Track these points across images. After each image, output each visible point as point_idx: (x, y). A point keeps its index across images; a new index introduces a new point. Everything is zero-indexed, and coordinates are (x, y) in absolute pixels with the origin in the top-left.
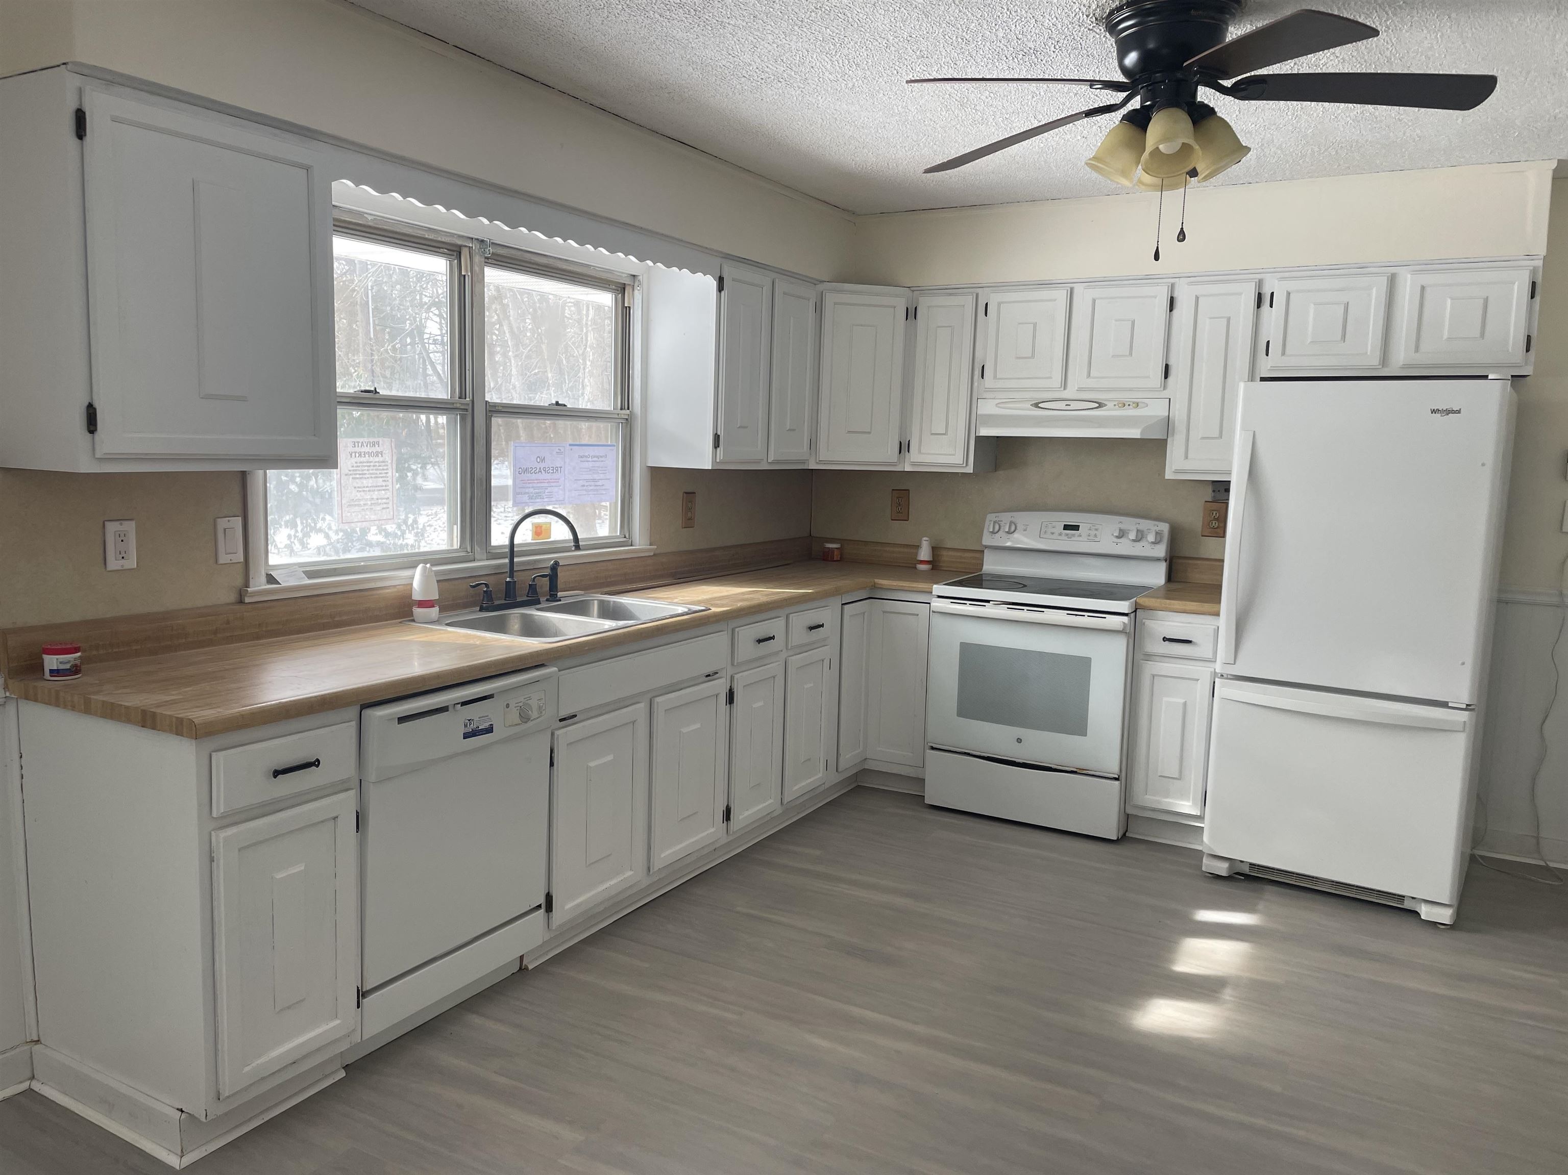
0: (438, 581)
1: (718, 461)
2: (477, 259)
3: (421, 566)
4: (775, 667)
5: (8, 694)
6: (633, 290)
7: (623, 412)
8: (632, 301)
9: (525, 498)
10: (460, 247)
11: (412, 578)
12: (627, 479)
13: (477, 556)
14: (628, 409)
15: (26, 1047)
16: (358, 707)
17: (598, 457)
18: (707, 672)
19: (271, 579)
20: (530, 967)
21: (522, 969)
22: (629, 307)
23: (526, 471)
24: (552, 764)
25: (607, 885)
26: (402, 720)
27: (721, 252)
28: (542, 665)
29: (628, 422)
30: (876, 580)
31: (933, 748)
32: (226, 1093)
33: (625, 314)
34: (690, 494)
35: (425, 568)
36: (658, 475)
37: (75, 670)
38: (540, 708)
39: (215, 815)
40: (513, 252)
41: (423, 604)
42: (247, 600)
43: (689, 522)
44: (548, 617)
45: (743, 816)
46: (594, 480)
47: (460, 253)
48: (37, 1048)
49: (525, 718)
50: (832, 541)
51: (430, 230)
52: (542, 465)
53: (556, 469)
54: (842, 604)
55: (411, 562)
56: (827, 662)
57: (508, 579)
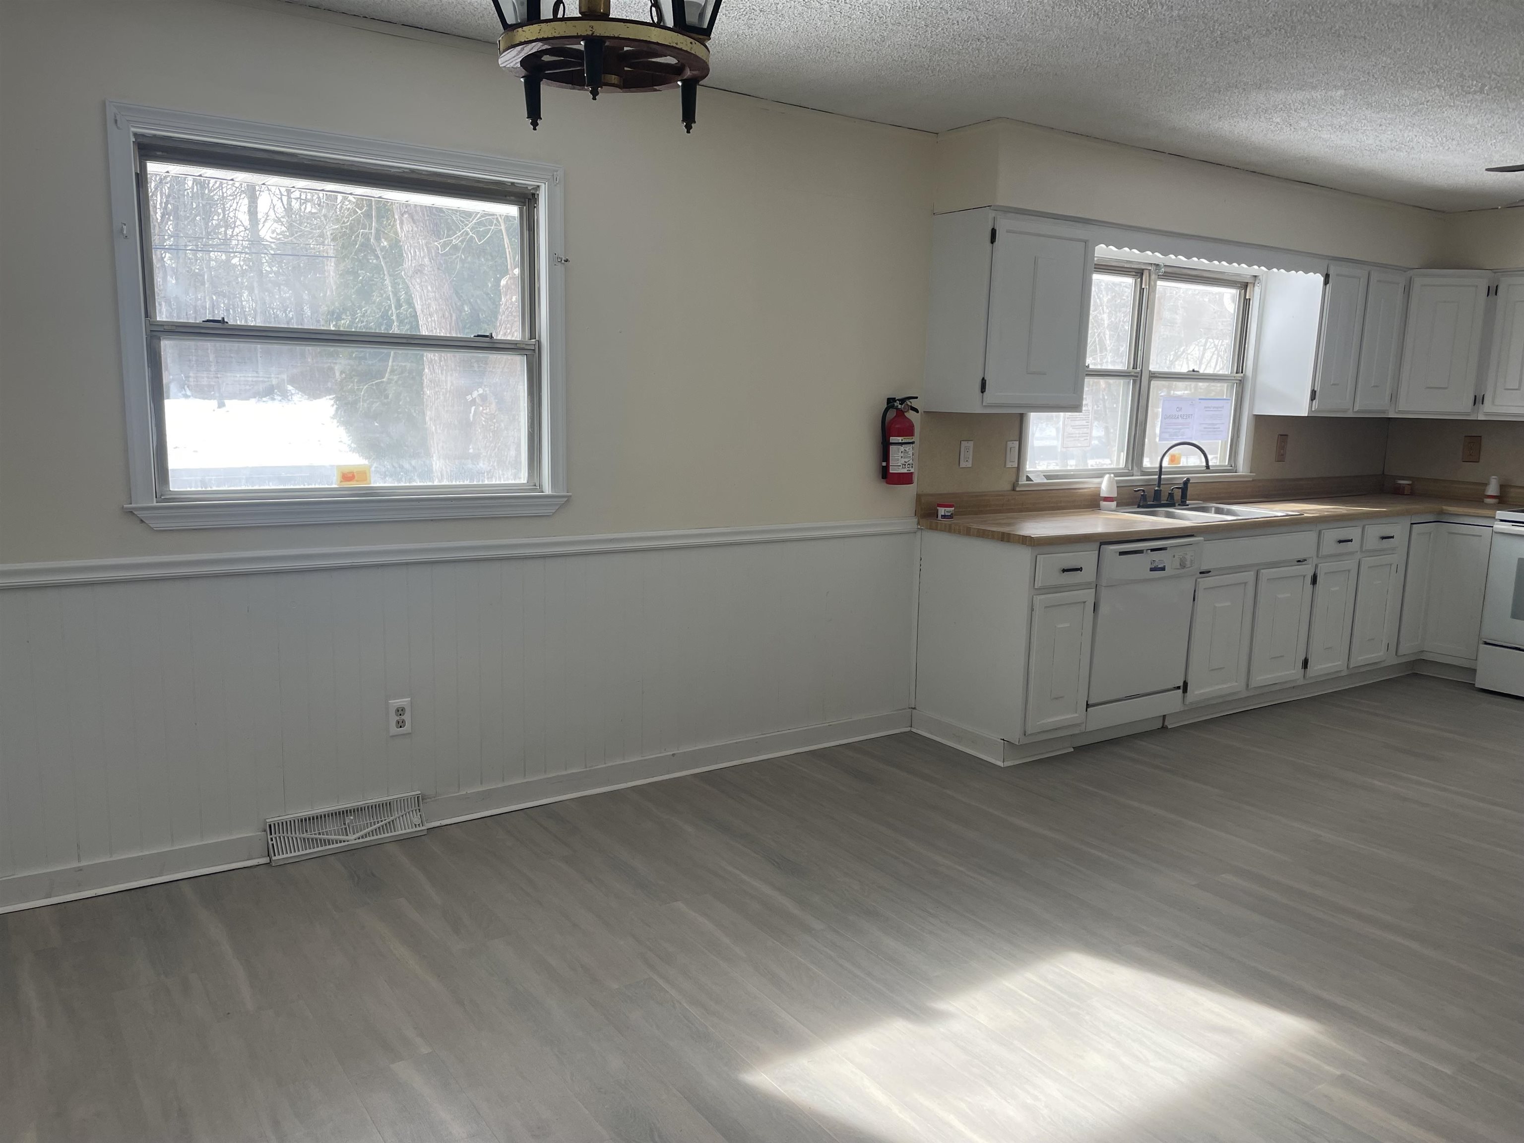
0: (1117, 487)
1: (1313, 410)
2: (1153, 277)
3: (1107, 476)
4: (1350, 564)
5: (919, 527)
6: (1254, 286)
7: (1238, 375)
8: (1252, 295)
9: (1167, 436)
10: (1143, 270)
11: (1101, 483)
12: (1237, 425)
13: (1135, 473)
14: (1242, 373)
15: (910, 710)
16: (1098, 544)
17: (1217, 408)
18: (1300, 557)
19: (1028, 479)
20: (1169, 727)
21: (1164, 727)
22: (1250, 299)
23: (1170, 417)
24: (1194, 600)
25: (1220, 687)
26: (1122, 553)
27: (1329, 256)
28: (1192, 536)
29: (1241, 383)
30: (1444, 507)
31: (1486, 643)
32: (1028, 732)
33: (1245, 305)
34: (1283, 437)
35: (1110, 477)
36: (1261, 421)
37: (951, 517)
38: (1192, 560)
39: (1036, 587)
40: (1175, 269)
41: (1107, 499)
42: (1018, 489)
43: (1281, 458)
44: (1183, 513)
45: (1318, 668)
46: (1213, 424)
47: (1142, 274)
48: (914, 711)
49: (1183, 565)
50: (1403, 478)
51: (1128, 262)
52: (1180, 413)
53: (1189, 416)
54: (1411, 524)
55: (1100, 474)
56: (1394, 568)
57: (1156, 488)
